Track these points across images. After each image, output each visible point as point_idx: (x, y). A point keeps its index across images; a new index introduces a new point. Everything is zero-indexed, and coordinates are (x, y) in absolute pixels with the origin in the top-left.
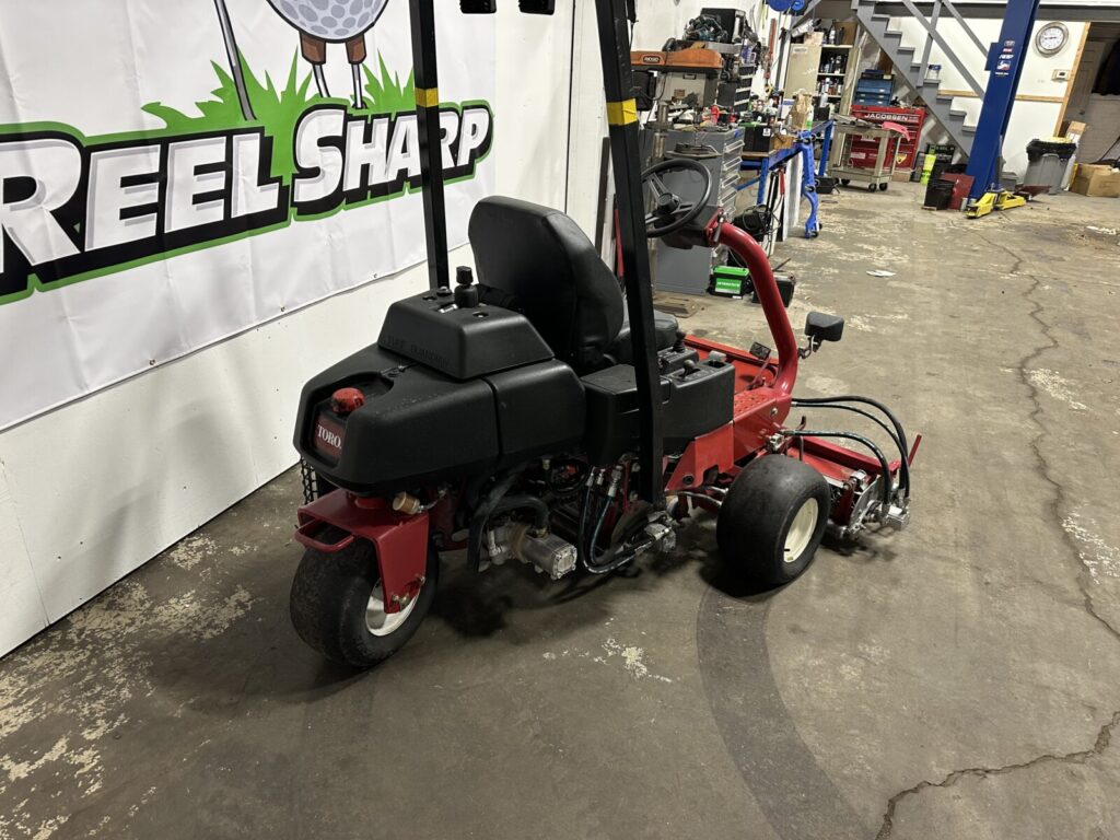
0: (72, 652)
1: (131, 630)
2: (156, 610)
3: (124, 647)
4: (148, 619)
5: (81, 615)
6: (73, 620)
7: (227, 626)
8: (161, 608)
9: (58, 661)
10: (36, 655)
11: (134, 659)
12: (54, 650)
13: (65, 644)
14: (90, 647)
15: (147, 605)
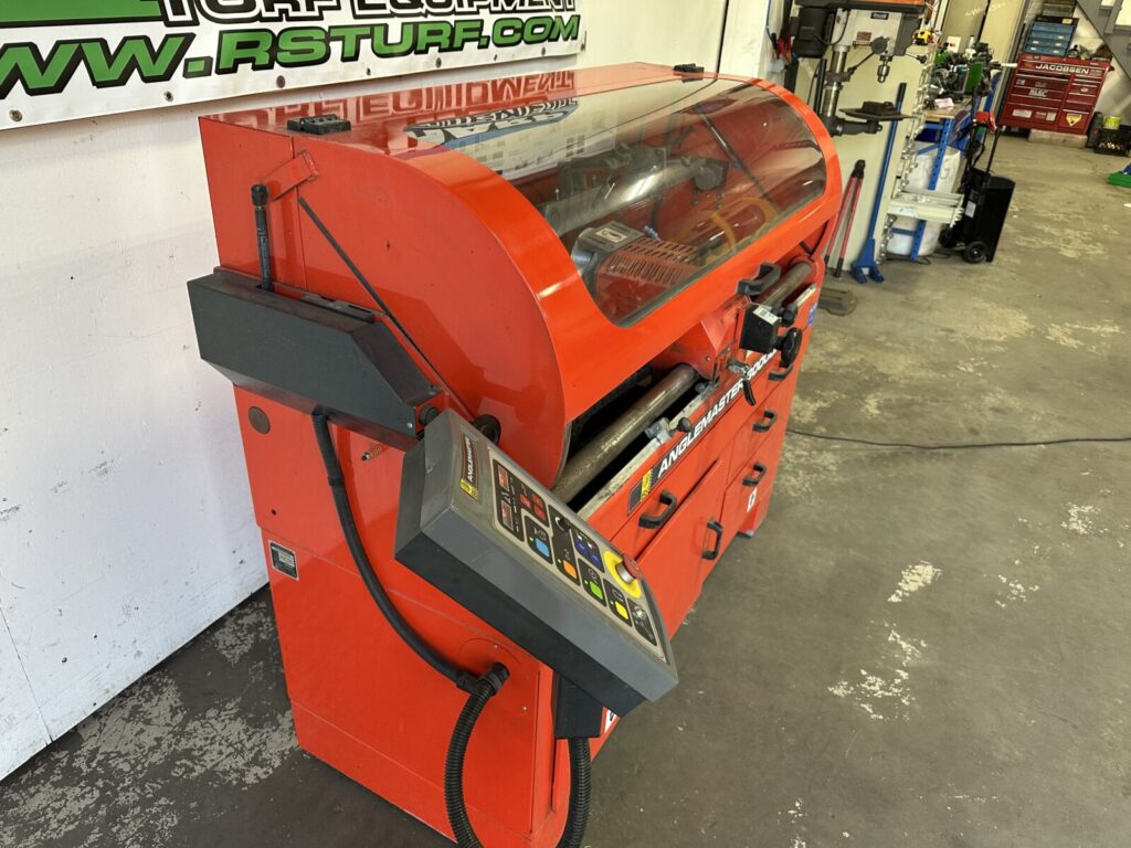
0: (77, 790)
1: (155, 758)
2: (190, 727)
3: (143, 789)
4: (179, 741)
5: (96, 726)
6: (84, 733)
7: (277, 763)
8: (196, 724)
9: (57, 805)
10: (32, 790)
11: (154, 811)
12: (56, 785)
13: (71, 776)
14: (100, 783)
15: (179, 717)
